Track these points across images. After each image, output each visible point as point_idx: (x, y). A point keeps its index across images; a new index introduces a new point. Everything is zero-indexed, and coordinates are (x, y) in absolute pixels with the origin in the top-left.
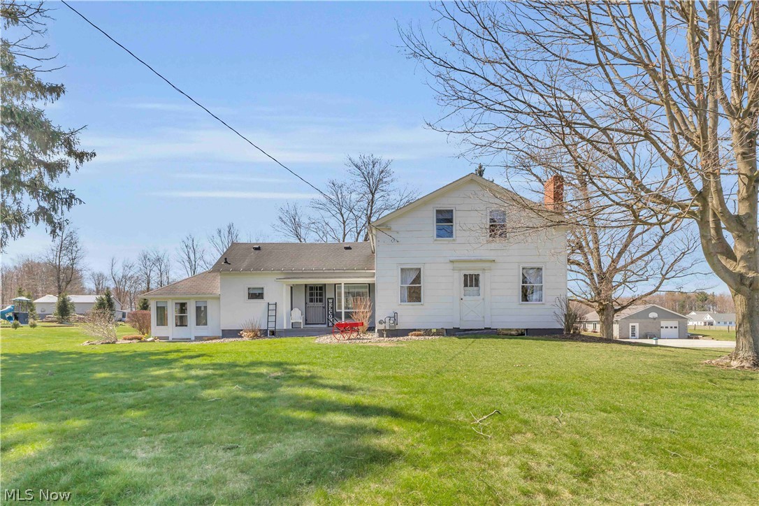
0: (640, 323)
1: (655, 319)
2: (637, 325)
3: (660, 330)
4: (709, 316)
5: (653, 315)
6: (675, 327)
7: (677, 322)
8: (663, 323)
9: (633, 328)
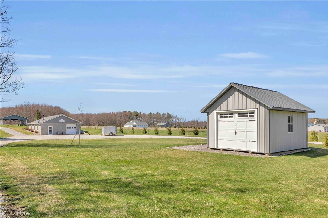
0: (54, 126)
1: (62, 123)
2: (52, 127)
3: (66, 130)
4: (135, 123)
5: (62, 121)
6: (75, 128)
7: (75, 125)
8: (68, 126)
9: (50, 128)
